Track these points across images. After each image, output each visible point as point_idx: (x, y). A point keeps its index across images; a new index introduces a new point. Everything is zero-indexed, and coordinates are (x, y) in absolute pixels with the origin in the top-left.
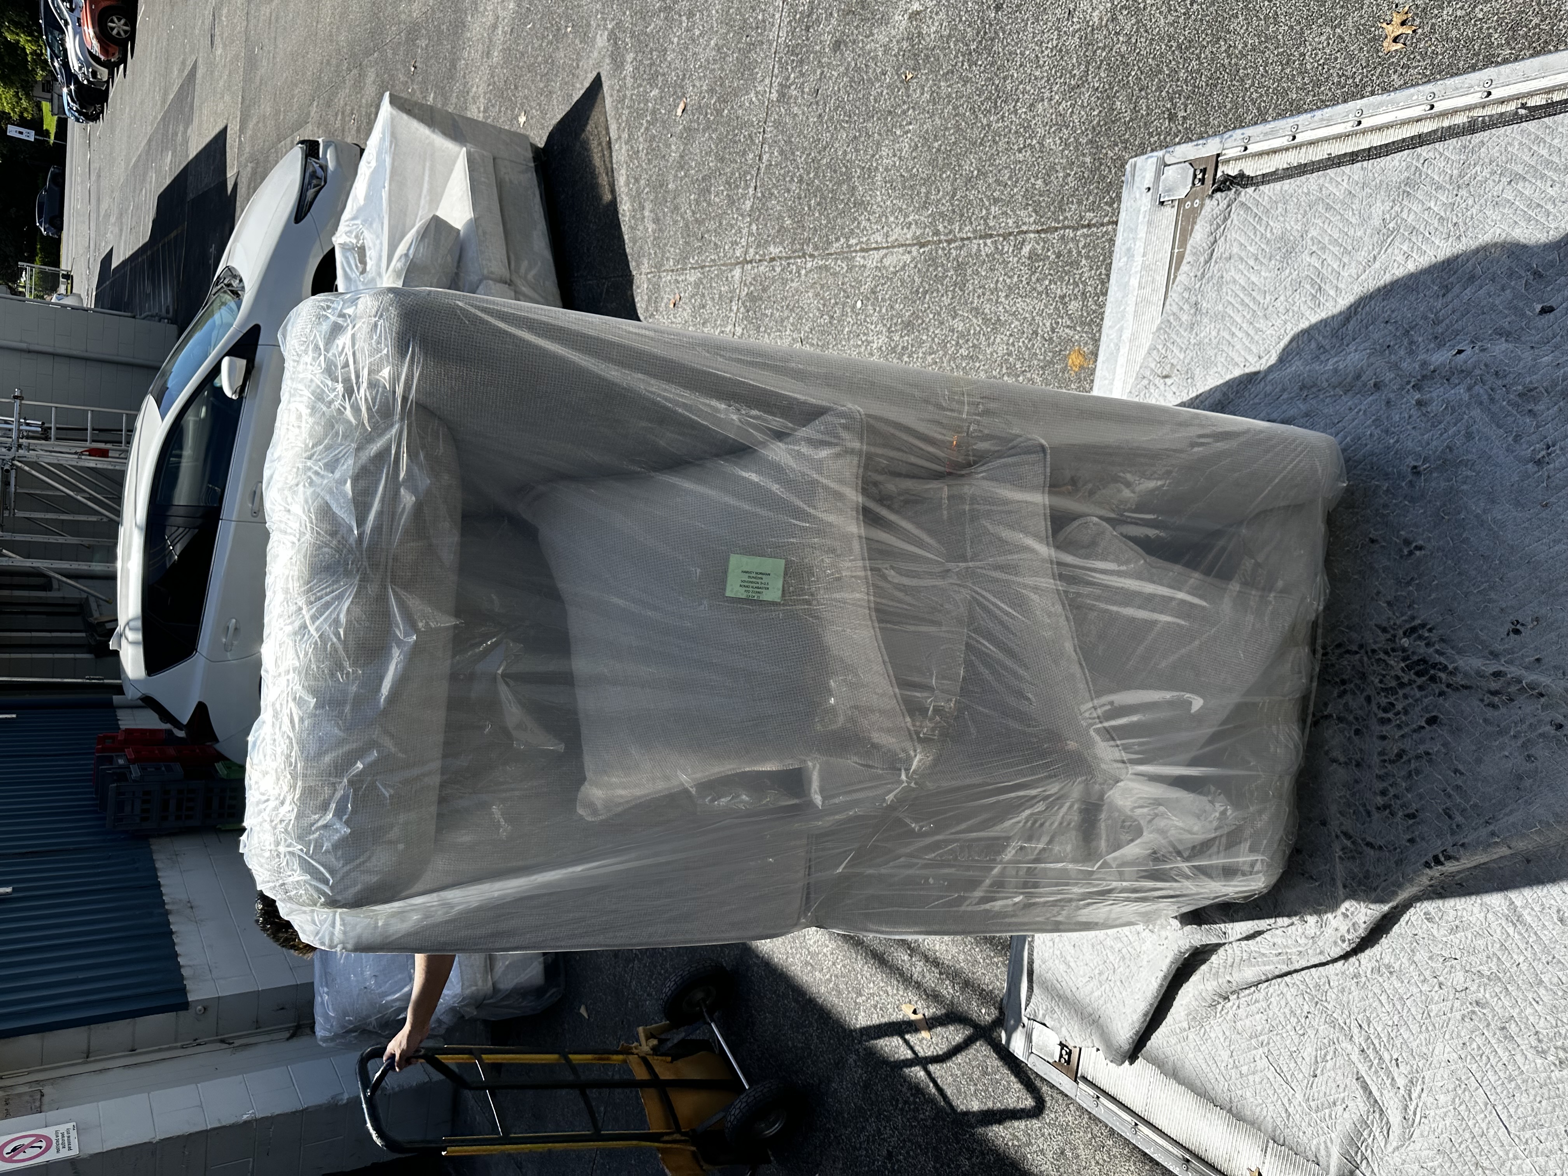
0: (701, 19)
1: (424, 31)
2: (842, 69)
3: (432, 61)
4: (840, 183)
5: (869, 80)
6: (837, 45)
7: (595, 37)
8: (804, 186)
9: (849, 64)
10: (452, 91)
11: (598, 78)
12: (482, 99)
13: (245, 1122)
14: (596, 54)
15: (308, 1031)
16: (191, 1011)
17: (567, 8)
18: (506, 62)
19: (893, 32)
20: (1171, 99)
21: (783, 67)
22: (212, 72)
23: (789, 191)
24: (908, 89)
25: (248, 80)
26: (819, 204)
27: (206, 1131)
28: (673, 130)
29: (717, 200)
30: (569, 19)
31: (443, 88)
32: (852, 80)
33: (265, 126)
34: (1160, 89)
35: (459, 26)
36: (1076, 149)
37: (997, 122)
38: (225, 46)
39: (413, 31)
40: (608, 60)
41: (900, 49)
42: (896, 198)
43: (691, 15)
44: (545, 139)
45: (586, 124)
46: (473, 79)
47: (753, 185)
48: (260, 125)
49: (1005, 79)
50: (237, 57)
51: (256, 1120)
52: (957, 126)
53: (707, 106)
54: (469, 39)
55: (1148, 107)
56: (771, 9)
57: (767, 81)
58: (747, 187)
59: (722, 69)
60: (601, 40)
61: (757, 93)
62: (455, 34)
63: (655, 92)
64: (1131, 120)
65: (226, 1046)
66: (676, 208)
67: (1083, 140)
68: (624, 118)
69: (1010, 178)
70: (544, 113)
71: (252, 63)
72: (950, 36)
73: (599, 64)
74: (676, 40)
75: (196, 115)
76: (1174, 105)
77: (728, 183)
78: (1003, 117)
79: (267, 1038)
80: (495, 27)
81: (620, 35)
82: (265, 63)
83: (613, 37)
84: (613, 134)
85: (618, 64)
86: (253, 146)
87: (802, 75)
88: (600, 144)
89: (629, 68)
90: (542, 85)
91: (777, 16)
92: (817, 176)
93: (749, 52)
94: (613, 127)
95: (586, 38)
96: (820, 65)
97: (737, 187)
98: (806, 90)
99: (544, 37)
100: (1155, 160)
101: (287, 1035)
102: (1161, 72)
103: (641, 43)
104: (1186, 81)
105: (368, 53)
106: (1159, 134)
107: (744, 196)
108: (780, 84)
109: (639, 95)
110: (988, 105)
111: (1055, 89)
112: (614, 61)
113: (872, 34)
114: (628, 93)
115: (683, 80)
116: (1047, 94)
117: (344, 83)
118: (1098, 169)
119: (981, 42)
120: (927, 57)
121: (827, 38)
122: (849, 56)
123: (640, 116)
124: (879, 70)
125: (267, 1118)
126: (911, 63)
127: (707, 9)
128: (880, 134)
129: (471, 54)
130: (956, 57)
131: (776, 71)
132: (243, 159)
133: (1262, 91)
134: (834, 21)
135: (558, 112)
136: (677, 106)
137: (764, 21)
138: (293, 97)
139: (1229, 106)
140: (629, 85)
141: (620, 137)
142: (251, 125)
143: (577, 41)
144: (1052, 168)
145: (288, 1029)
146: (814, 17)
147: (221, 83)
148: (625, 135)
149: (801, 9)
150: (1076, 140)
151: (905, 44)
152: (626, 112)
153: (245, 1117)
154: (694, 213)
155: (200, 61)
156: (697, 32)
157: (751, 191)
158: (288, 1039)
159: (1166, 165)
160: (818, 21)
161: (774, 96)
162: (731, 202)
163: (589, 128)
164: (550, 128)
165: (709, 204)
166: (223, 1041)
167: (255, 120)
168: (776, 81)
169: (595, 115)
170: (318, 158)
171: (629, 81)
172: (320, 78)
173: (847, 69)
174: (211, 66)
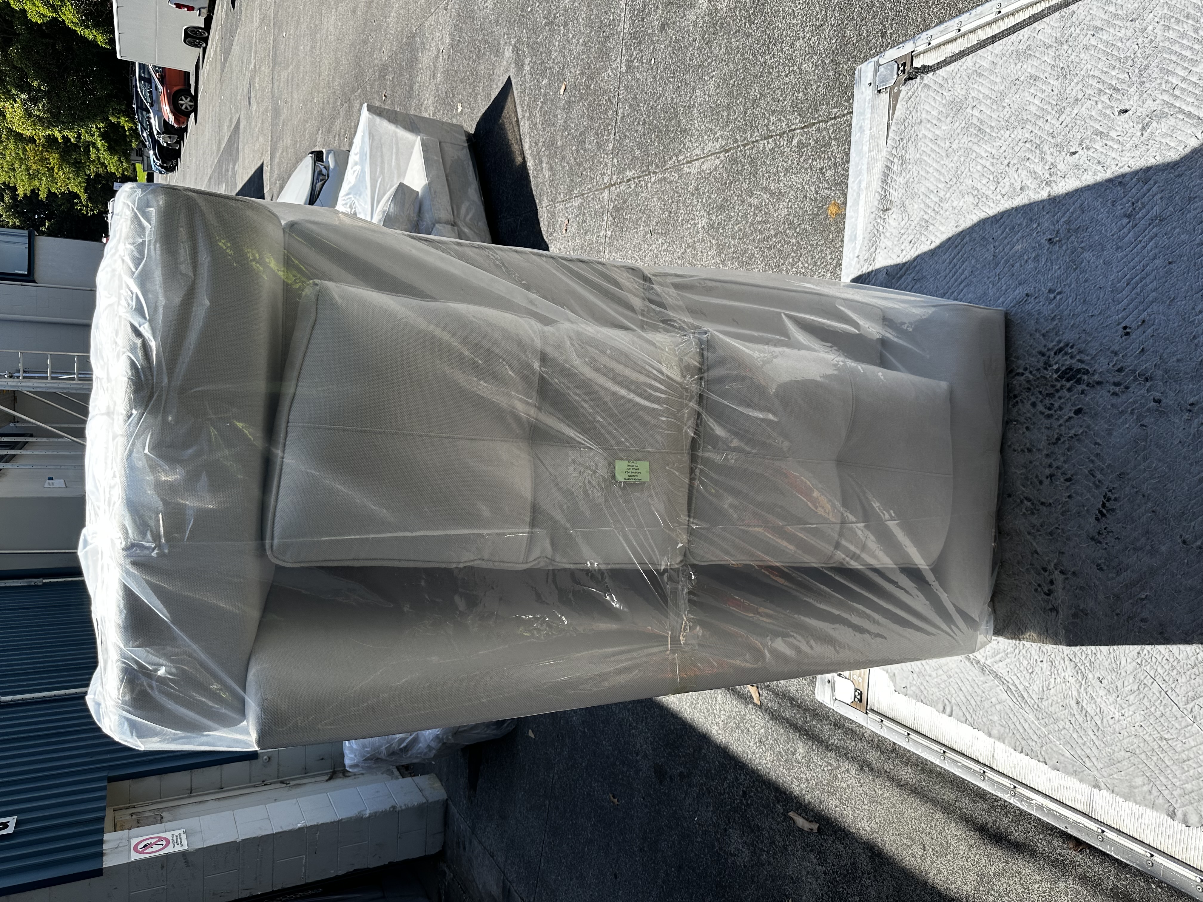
0: (573, 26)
1: (390, 69)
2: (667, 43)
3: (397, 88)
4: (670, 120)
5: (685, 47)
6: (663, 27)
7: (504, 52)
8: (647, 126)
9: (671, 39)
10: (411, 105)
11: (509, 79)
12: (431, 108)
13: (299, 828)
14: (505, 63)
15: (341, 775)
16: (260, 760)
17: (484, 35)
18: (446, 79)
19: (699, 12)
20: (882, 23)
21: (628, 49)
22: (250, 124)
23: (637, 131)
24: (710, 48)
25: (274, 125)
26: (657, 137)
27: (273, 834)
28: (558, 105)
29: (590, 147)
30: (486, 42)
31: (405, 105)
32: (674, 49)
33: (287, 154)
34: (874, 17)
35: (414, 60)
36: (823, 67)
37: (770, 59)
38: (258, 103)
39: (384, 70)
40: (513, 66)
41: (704, 22)
42: (708, 123)
43: (566, 25)
44: (474, 127)
45: (502, 111)
46: (424, 95)
47: (613, 132)
48: (284, 153)
49: (773, 29)
50: (266, 110)
51: (307, 827)
52: (745, 68)
53: (580, 84)
54: (420, 69)
55: (867, 31)
56: (618, 12)
57: (618, 60)
58: (609, 134)
59: (589, 57)
60: (508, 53)
61: (612, 69)
62: (411, 67)
63: (545, 81)
64: (857, 41)
65: (284, 785)
66: (564, 158)
67: (827, 61)
68: (526, 103)
69: (781, 96)
70: (472, 109)
71: (277, 112)
72: (736, 7)
73: (507, 70)
74: (557, 43)
75: (241, 154)
76: (884, 26)
77: (597, 134)
78: (774, 55)
79: (313, 780)
80: (437, 57)
81: (520, 47)
82: (285, 111)
83: (516, 49)
84: (520, 117)
85: (520, 67)
86: (280, 169)
87: (641, 51)
88: (511, 123)
89: (527, 68)
90: (470, 91)
91: (623, 14)
92: (654, 118)
93: (605, 42)
94: (519, 110)
95: (498, 53)
96: (653, 42)
97: (603, 135)
98: (644, 61)
99: (470, 58)
100: (873, 63)
101: (327, 778)
102: (874, 6)
103: (533, 49)
104: (890, 9)
105: (353, 91)
106: (876, 48)
107: (607, 140)
108: (627, 60)
109: (534, 85)
110: (763, 49)
111: (806, 30)
112: (517, 65)
113: (685, 16)
114: (528, 86)
115: (563, 70)
116: (802, 35)
117: (339, 113)
118: (838, 78)
119: (756, 8)
120: (722, 24)
121: (656, 23)
122: (671, 32)
123: (536, 100)
124: (691, 39)
125: (314, 826)
126: (712, 30)
127: (576, 19)
128: (694, 82)
129: (423, 78)
130: (741, 20)
131: (624, 52)
132: (273, 179)
133: (940, 6)
134: (659, 12)
135: (483, 107)
136: (560, 88)
137: (614, 20)
138: (305, 130)
139: (920, 20)
140: (528, 80)
141: (524, 116)
142: (278, 155)
143: (492, 57)
144: (808, 83)
145: (327, 774)
146: (647, 11)
147: (257, 130)
148: (527, 115)
149: (637, 7)
150: (823, 62)
151: (707, 18)
152: (527, 98)
153: (299, 825)
154: (575, 159)
155: (242, 117)
156: (571, 36)
157: (612, 136)
158: (327, 781)
159: (880, 65)
160: (650, 13)
161: (624, 69)
162: (599, 146)
163: (503, 114)
164: (478, 119)
165: (585, 151)
166: (282, 782)
167: (280, 151)
168: (624, 59)
169: (508, 105)
170: (323, 161)
171: (528, 77)
172: (322, 114)
173: (670, 42)
174: (249, 118)
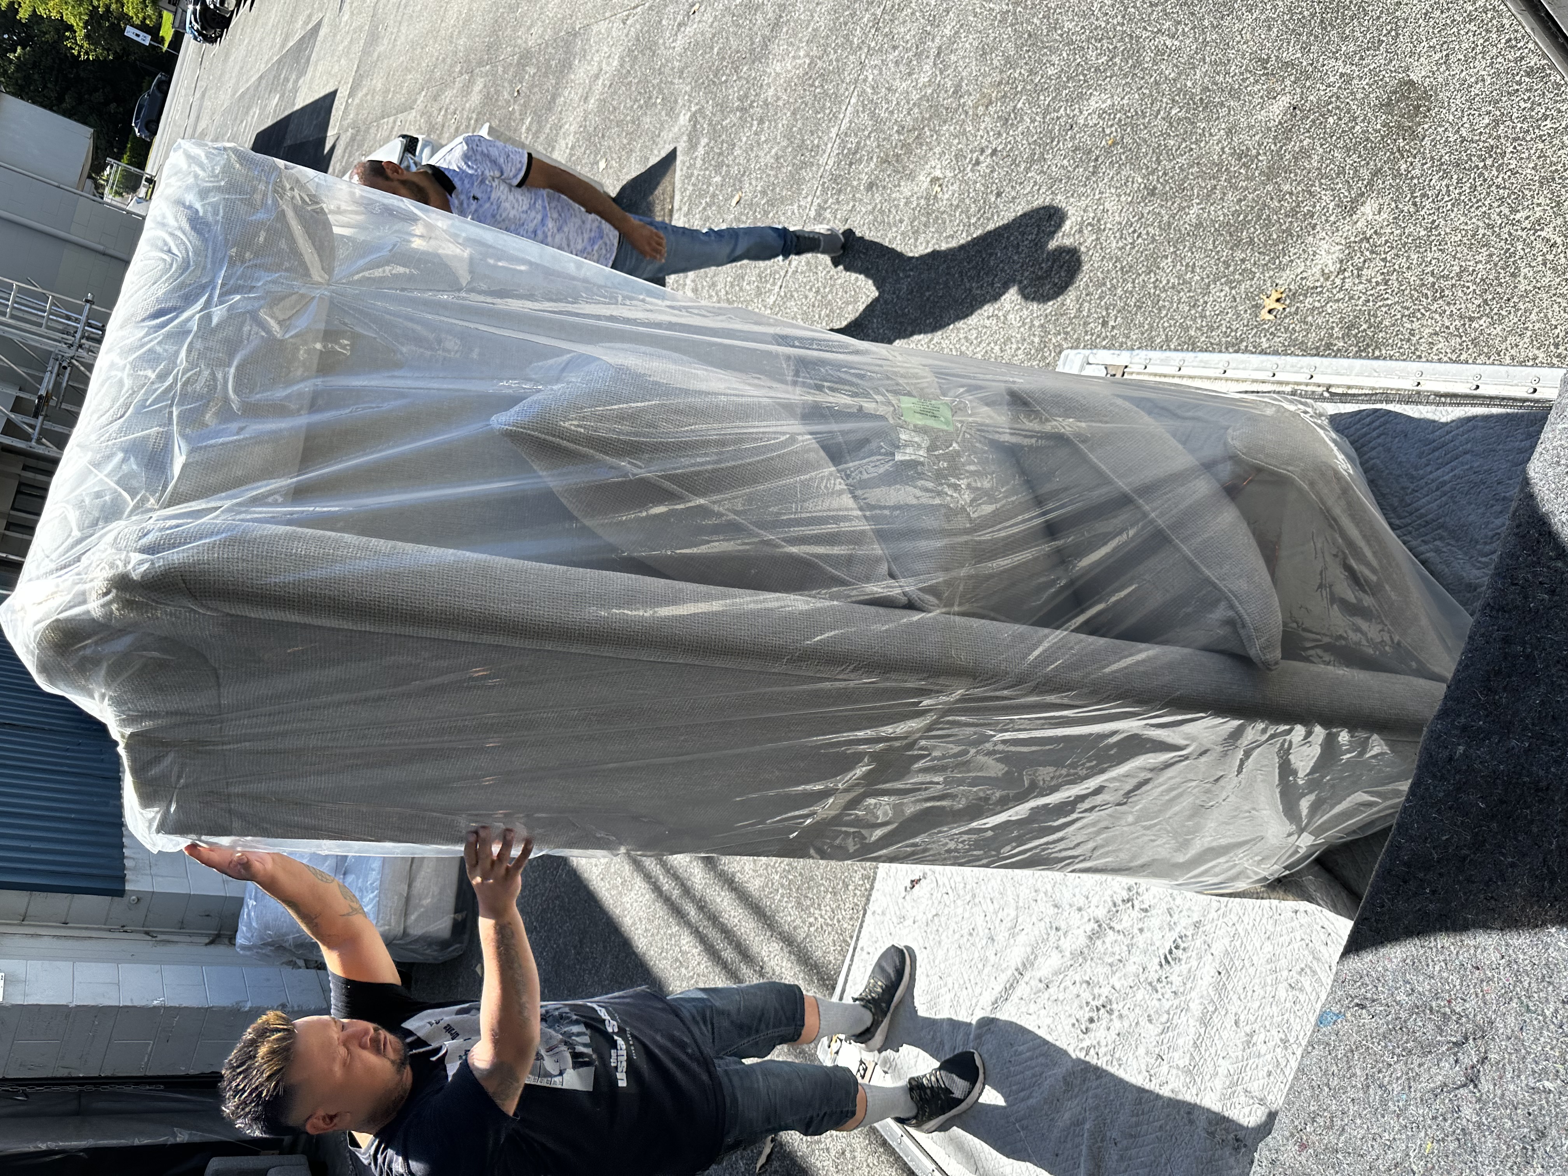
0: (769, 128)
1: (534, 60)
2: (870, 207)
3: (536, 90)
4: (847, 303)
5: (889, 223)
6: (870, 186)
7: (679, 115)
8: (819, 297)
9: (876, 205)
10: (547, 121)
11: (674, 151)
12: (571, 137)
13: (155, 1007)
14: (676, 129)
15: (226, 941)
16: (125, 899)
17: (661, 81)
18: (600, 111)
19: (916, 189)
21: (824, 191)
22: (335, 35)
23: (806, 297)
24: (916, 240)
25: (366, 52)
26: (828, 316)
27: (119, 1007)
28: (725, 216)
29: (748, 287)
30: (661, 91)
31: (540, 117)
32: (875, 220)
33: (373, 99)
35: (566, 66)
36: (1030, 328)
37: (977, 288)
38: (352, 13)
39: (526, 57)
40: (685, 138)
41: (918, 205)
42: (888, 328)
43: (761, 121)
44: (618, 189)
45: (655, 188)
46: (568, 117)
47: (779, 284)
48: (369, 97)
50: (361, 28)
51: (165, 1008)
53: (758, 204)
54: (572, 81)
55: (1089, 310)
56: (826, 138)
57: (810, 199)
58: (774, 284)
59: (776, 177)
60: (684, 119)
61: (799, 206)
62: (562, 72)
63: (718, 179)
65: (149, 938)
66: (714, 285)
68: (688, 193)
70: (621, 167)
71: (373, 38)
72: (957, 206)
73: (676, 139)
74: (744, 139)
75: (311, 69)
77: (759, 276)
78: (982, 286)
79: (188, 939)
80: (597, 77)
81: (700, 119)
82: (385, 42)
83: (693, 118)
84: (676, 205)
85: (693, 145)
86: (357, 114)
87: (838, 202)
88: (663, 209)
89: (701, 151)
90: (625, 141)
91: (830, 145)
92: (831, 291)
93: (801, 168)
94: (677, 197)
95: (671, 112)
96: (854, 199)
97: (766, 281)
98: (839, 216)
99: (636, 100)
100: (1082, 356)
101: (207, 941)
102: (1104, 284)
103: (715, 134)
104: (1121, 298)
105: (480, 64)
107: (770, 291)
108: (819, 205)
109: (704, 176)
112: (690, 140)
113: (899, 186)
114: (696, 173)
115: (743, 175)
117: (454, 82)
119: (979, 219)
120: (937, 217)
121: (864, 177)
122: (878, 198)
123: (700, 196)
124: (898, 218)
125: (175, 1008)
126: (924, 219)
127: (775, 121)
128: (887, 271)
129: (570, 95)
130: (958, 225)
131: (818, 193)
132: (345, 123)
134: (872, 165)
135: (634, 170)
136: (733, 197)
137: (818, 146)
138: (404, 81)
140: (698, 165)
141: (680, 209)
142: (360, 95)
143: (663, 113)
145: (207, 935)
146: (858, 156)
147: (341, 48)
148: (685, 209)
149: (849, 146)
150: (1032, 321)
151: (923, 202)
152: (690, 188)
153: (155, 1002)
154: (727, 293)
155: (326, 20)
156: (763, 139)
157: (777, 288)
158: (207, 944)
159: (1089, 364)
160: (860, 161)
161: (812, 214)
162: (759, 293)
163: (656, 192)
164: (624, 182)
165: (741, 289)
166: (147, 933)
167: (365, 90)
168: (817, 201)
169: (665, 183)
170: (414, 155)
171: (699, 163)
172: (433, 71)
173: (874, 209)
174: (335, 27)
